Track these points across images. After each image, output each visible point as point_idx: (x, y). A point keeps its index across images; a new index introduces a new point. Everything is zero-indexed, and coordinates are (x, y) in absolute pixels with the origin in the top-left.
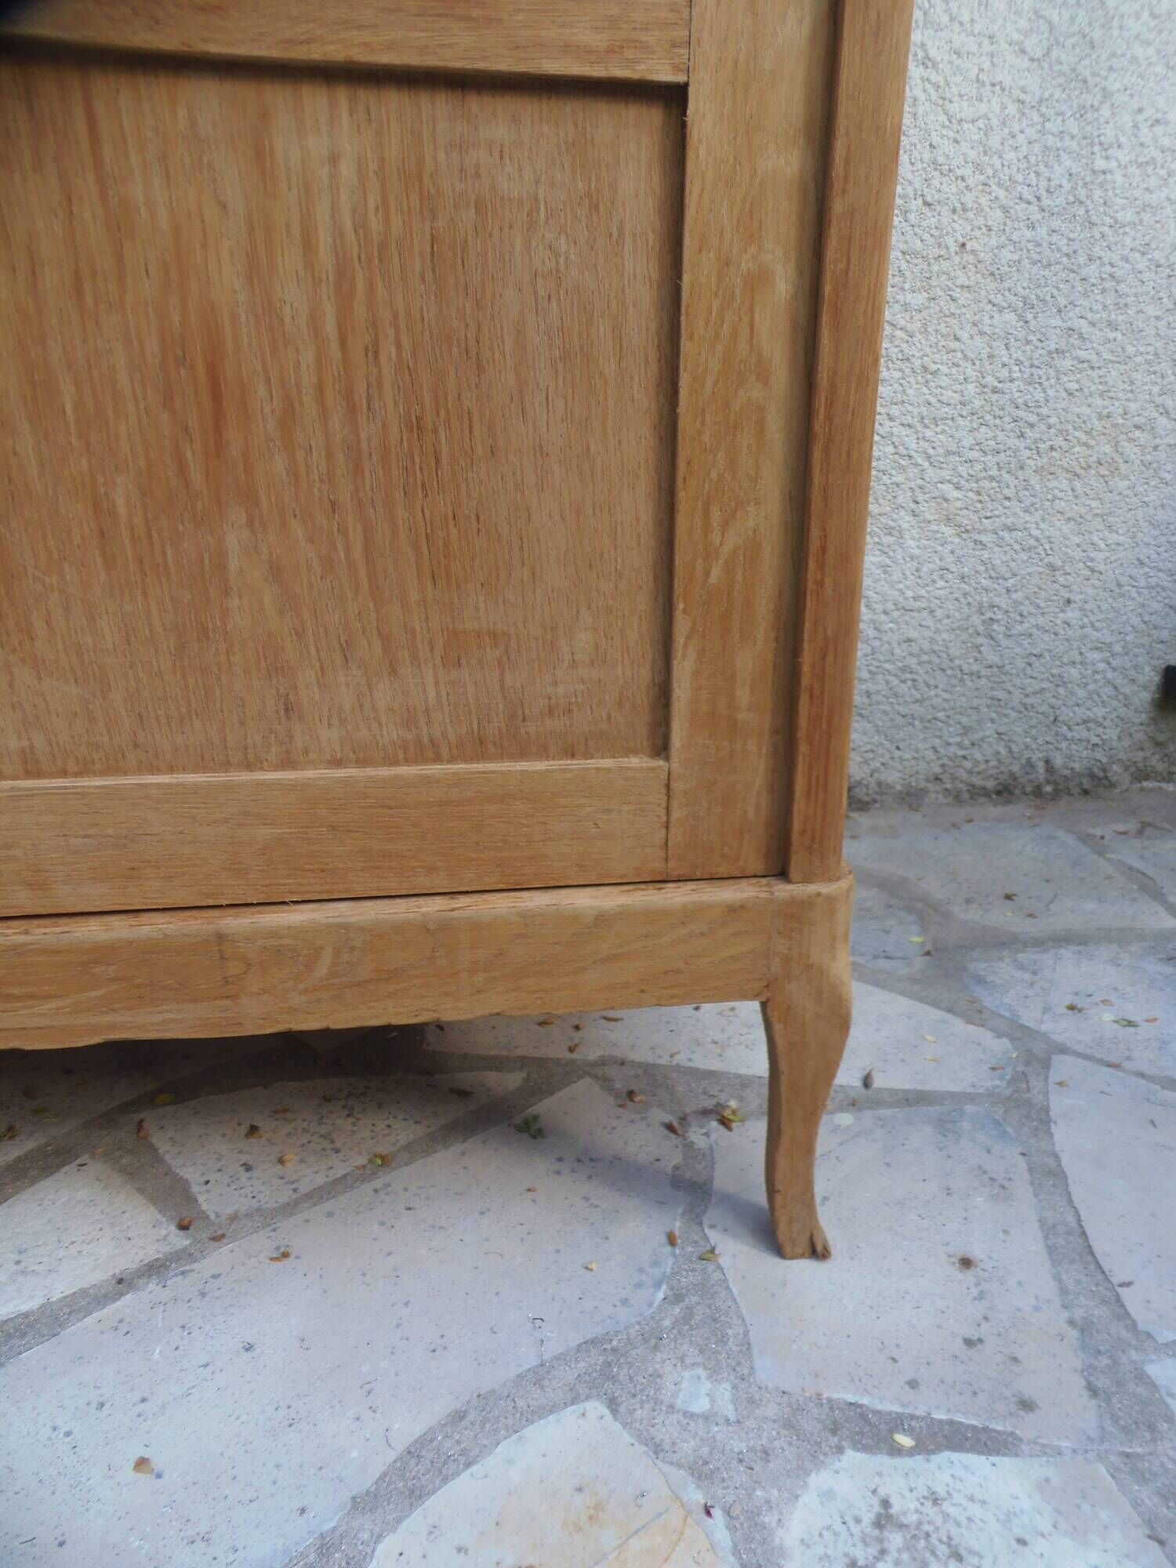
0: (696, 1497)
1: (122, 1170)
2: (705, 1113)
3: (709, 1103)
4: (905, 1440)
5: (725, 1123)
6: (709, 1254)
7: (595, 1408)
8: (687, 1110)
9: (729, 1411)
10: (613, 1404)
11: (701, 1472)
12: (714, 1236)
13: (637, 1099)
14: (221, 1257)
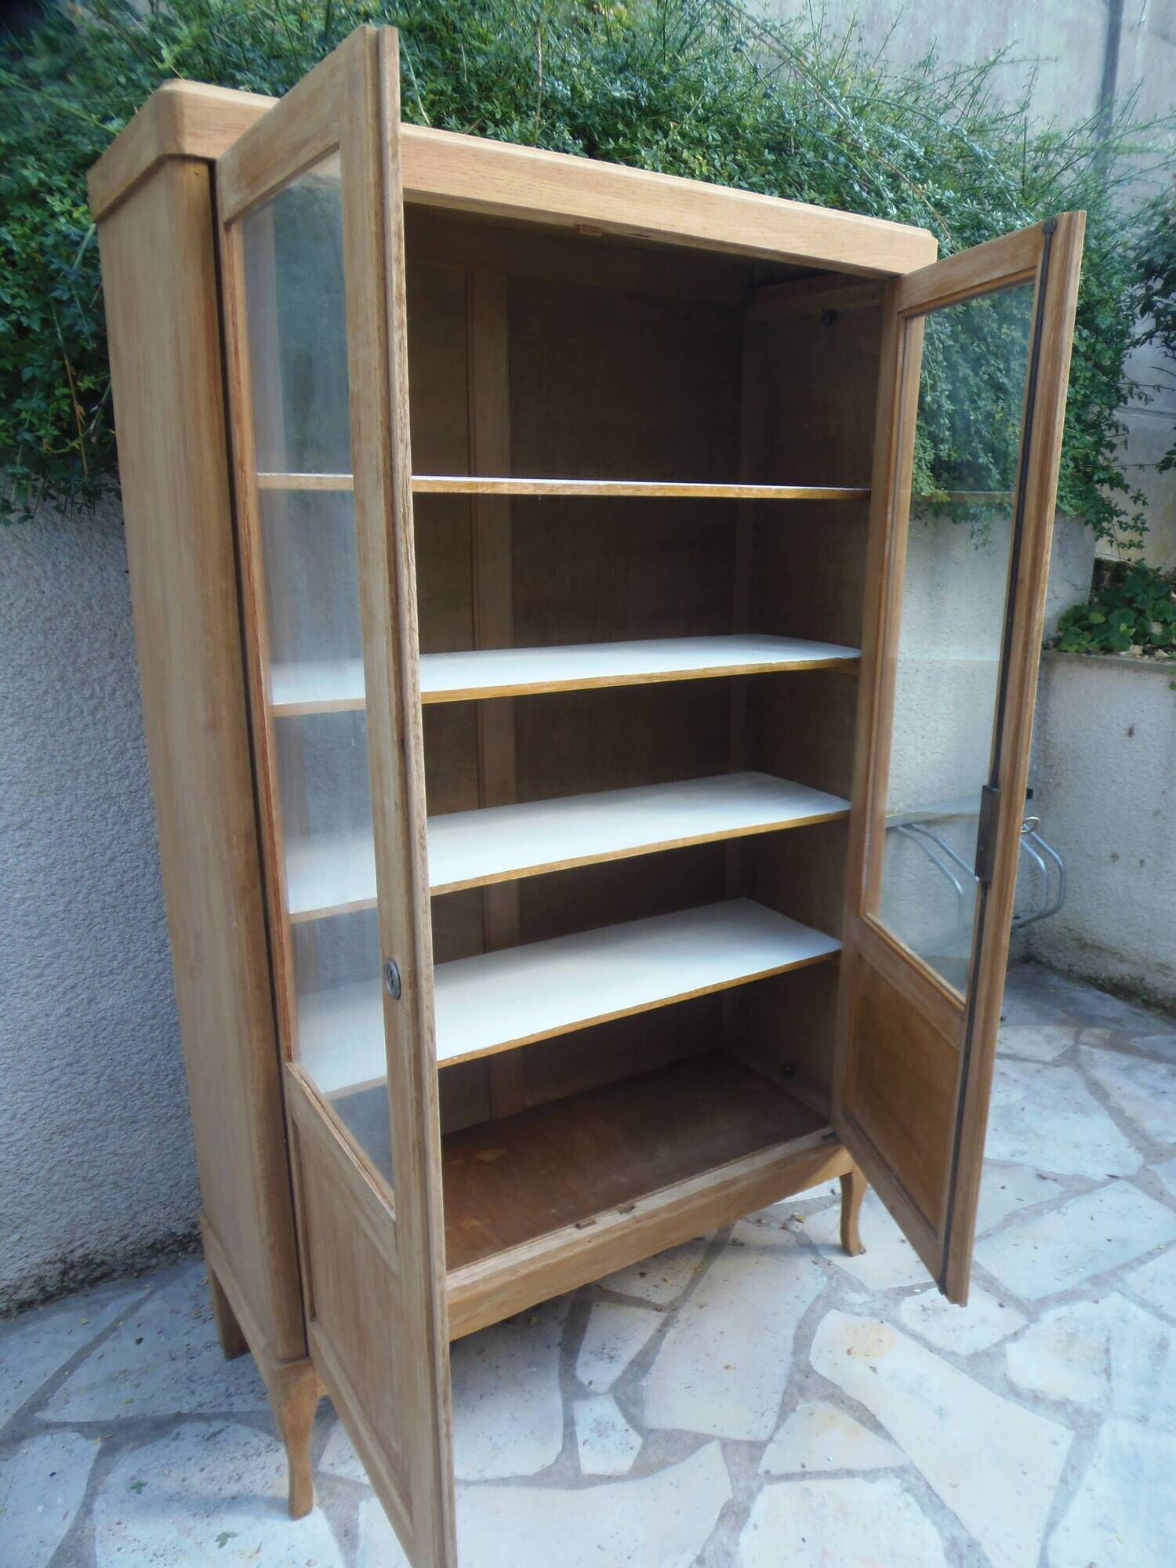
0: (877, 1321)
1: (613, 1302)
2: (789, 1220)
3: (788, 1216)
4: (918, 1291)
5: (799, 1221)
6: (829, 1264)
7: (833, 1311)
8: (783, 1220)
9: (869, 1300)
10: (837, 1309)
11: (873, 1314)
12: (827, 1257)
13: (764, 1222)
14: (682, 1314)
